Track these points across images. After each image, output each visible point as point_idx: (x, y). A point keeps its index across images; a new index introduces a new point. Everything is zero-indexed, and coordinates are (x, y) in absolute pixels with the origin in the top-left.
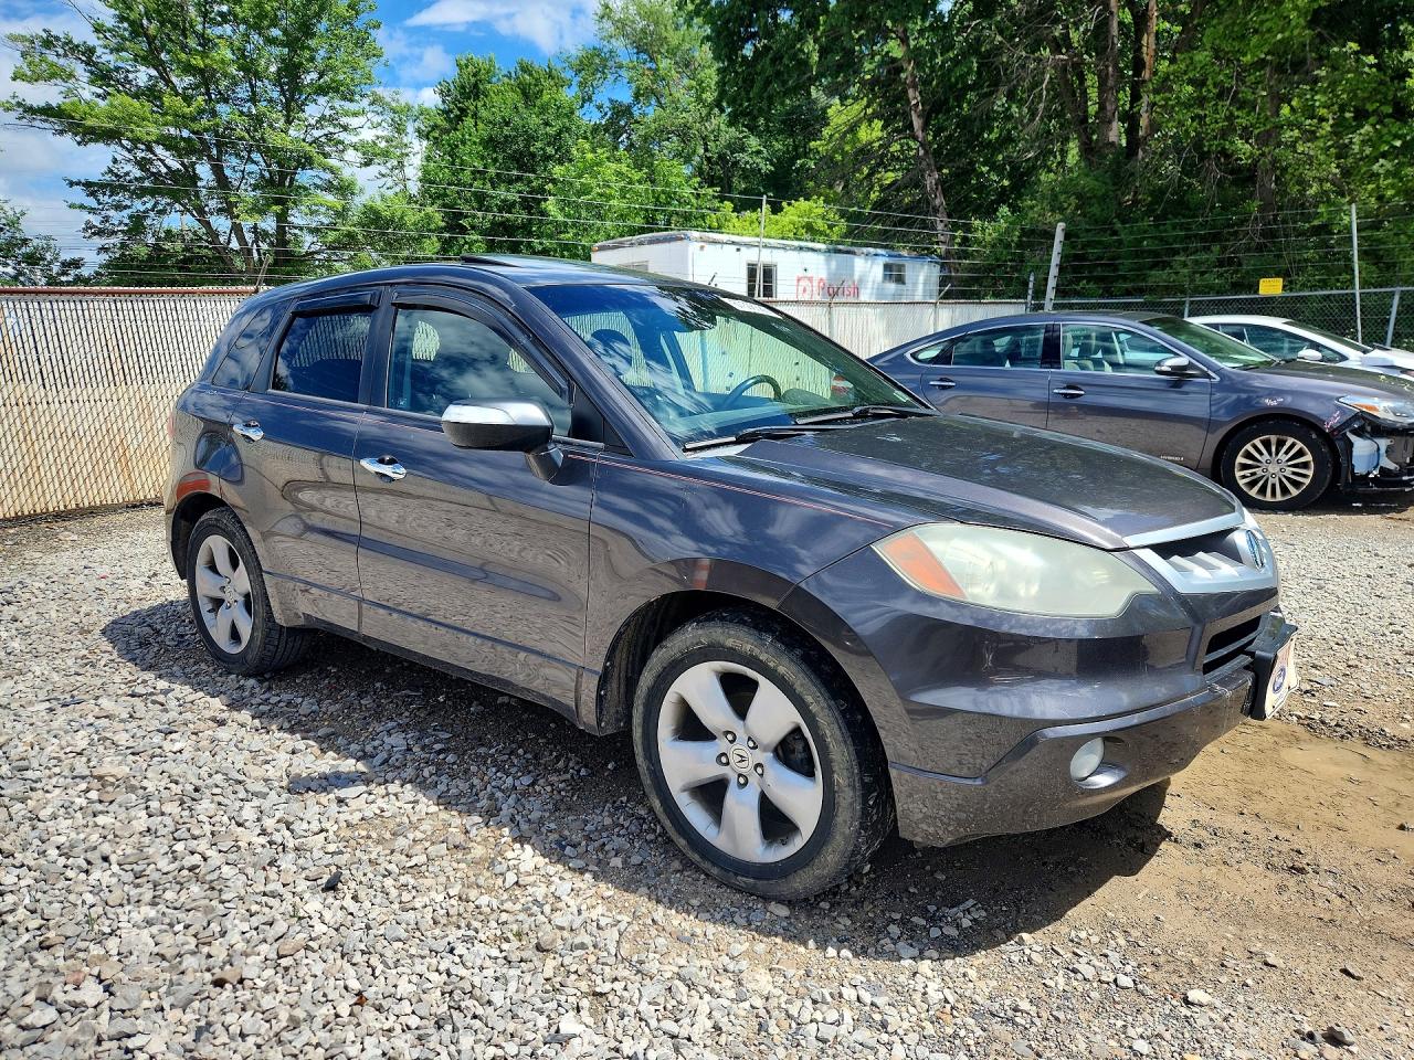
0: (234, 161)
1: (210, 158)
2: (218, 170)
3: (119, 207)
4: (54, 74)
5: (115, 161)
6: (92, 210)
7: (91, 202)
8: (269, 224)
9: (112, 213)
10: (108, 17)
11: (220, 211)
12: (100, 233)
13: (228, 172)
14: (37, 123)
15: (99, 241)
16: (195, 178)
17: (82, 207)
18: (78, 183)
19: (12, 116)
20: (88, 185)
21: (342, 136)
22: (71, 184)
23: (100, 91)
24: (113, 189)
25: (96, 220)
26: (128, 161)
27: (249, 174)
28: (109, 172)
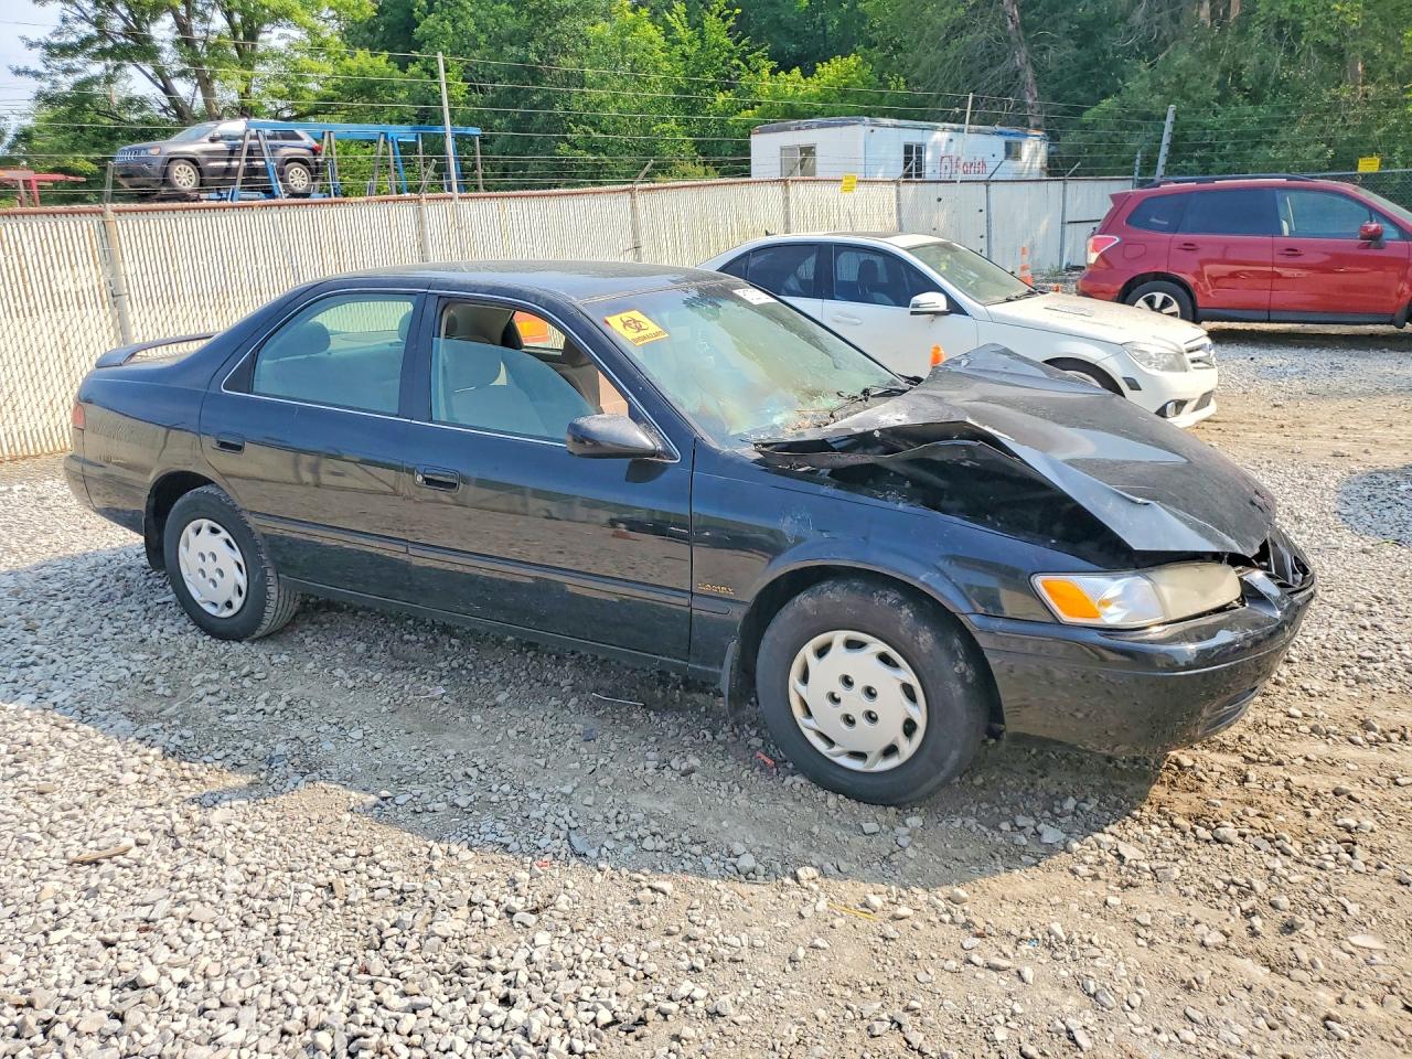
1: (176, 16)
2: (183, 27)
3: (68, 71)
5: (64, 20)
6: (37, 75)
9: (61, 77)
11: (182, 74)
17: (26, 72)
20: (48, 46)
22: (31, 45)
24: (65, 50)
25: (46, 86)
26: (80, 19)
27: (213, 32)
28: (59, 33)
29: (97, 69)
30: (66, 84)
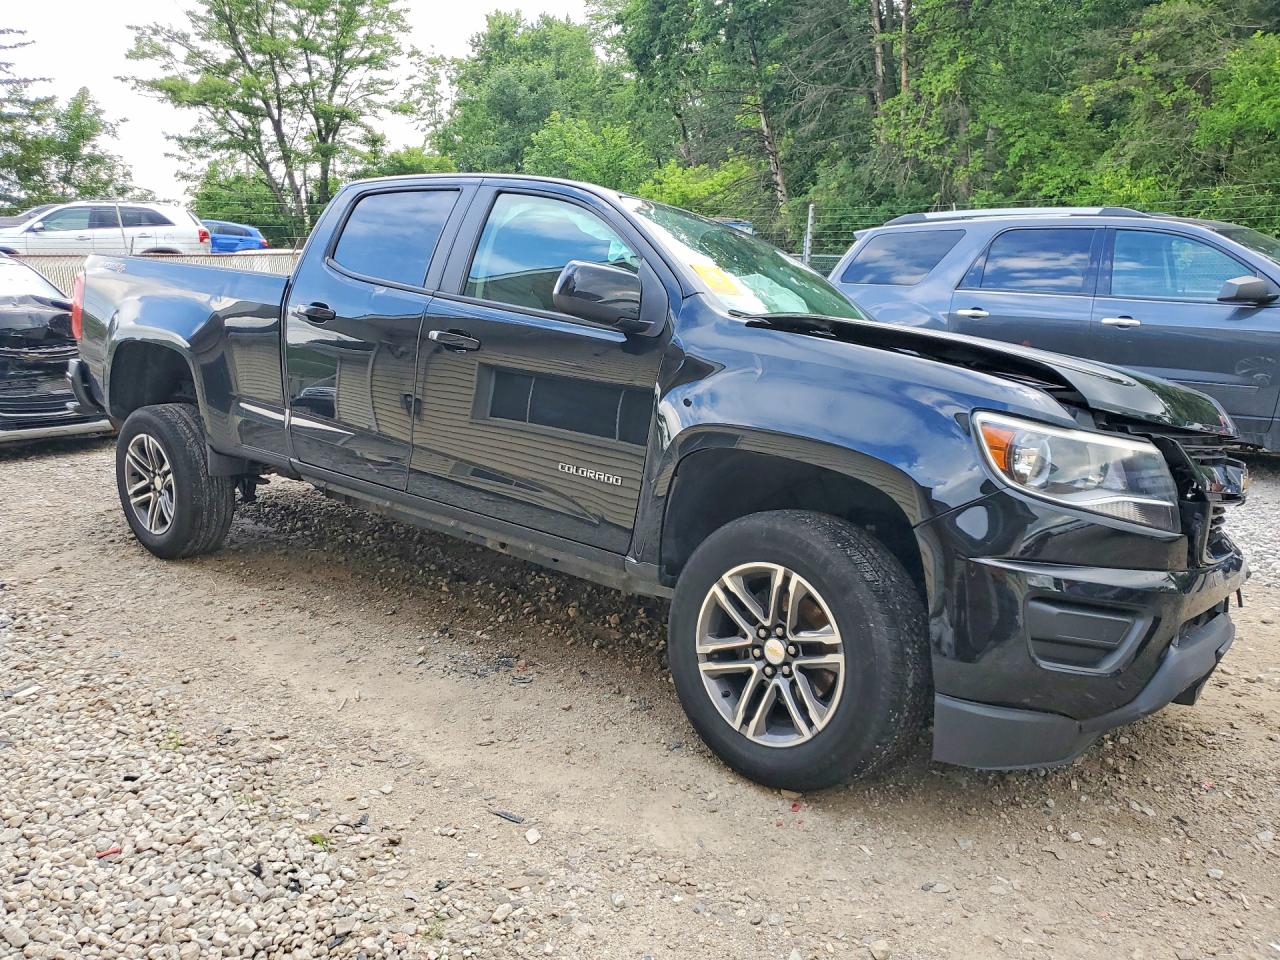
0: (290, 119)
1: (272, 118)
2: (277, 125)
3: (201, 157)
4: (157, 51)
5: (201, 121)
6: (180, 158)
7: (183, 153)
8: (315, 170)
9: (196, 160)
10: (202, 10)
11: (278, 160)
12: (185, 177)
13: (285, 129)
15: (185, 184)
16: (258, 133)
17: (173, 155)
18: (173, 137)
20: (180, 139)
21: (373, 98)
22: (168, 138)
23: (192, 68)
24: (198, 143)
25: (184, 167)
26: (210, 120)
27: (302, 129)
28: (196, 129)
29: (216, 156)
30: (201, 166)
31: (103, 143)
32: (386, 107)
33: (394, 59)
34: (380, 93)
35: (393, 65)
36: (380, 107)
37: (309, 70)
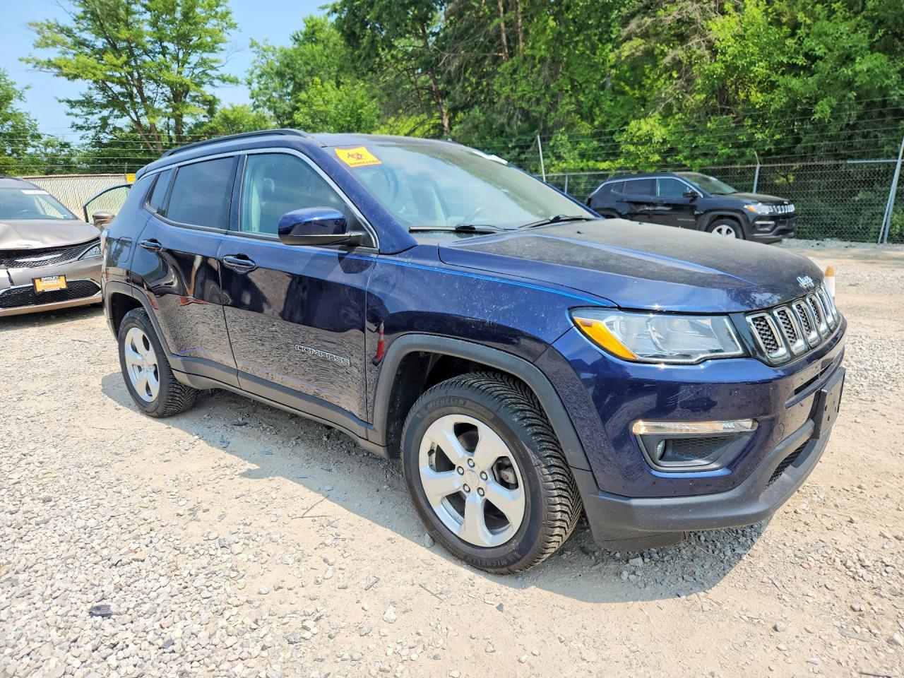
4: (54, 43)
7: (77, 111)
8: (172, 122)
10: (79, 11)
12: (81, 128)
13: (147, 93)
14: (43, 69)
15: (80, 133)
16: (131, 97)
18: (63, 101)
19: (30, 66)
21: (209, 72)
23: (75, 52)
31: (16, 105)
32: (218, 78)
33: (221, 45)
34: (212, 68)
35: (222, 50)
36: (213, 78)
37: (164, 53)
